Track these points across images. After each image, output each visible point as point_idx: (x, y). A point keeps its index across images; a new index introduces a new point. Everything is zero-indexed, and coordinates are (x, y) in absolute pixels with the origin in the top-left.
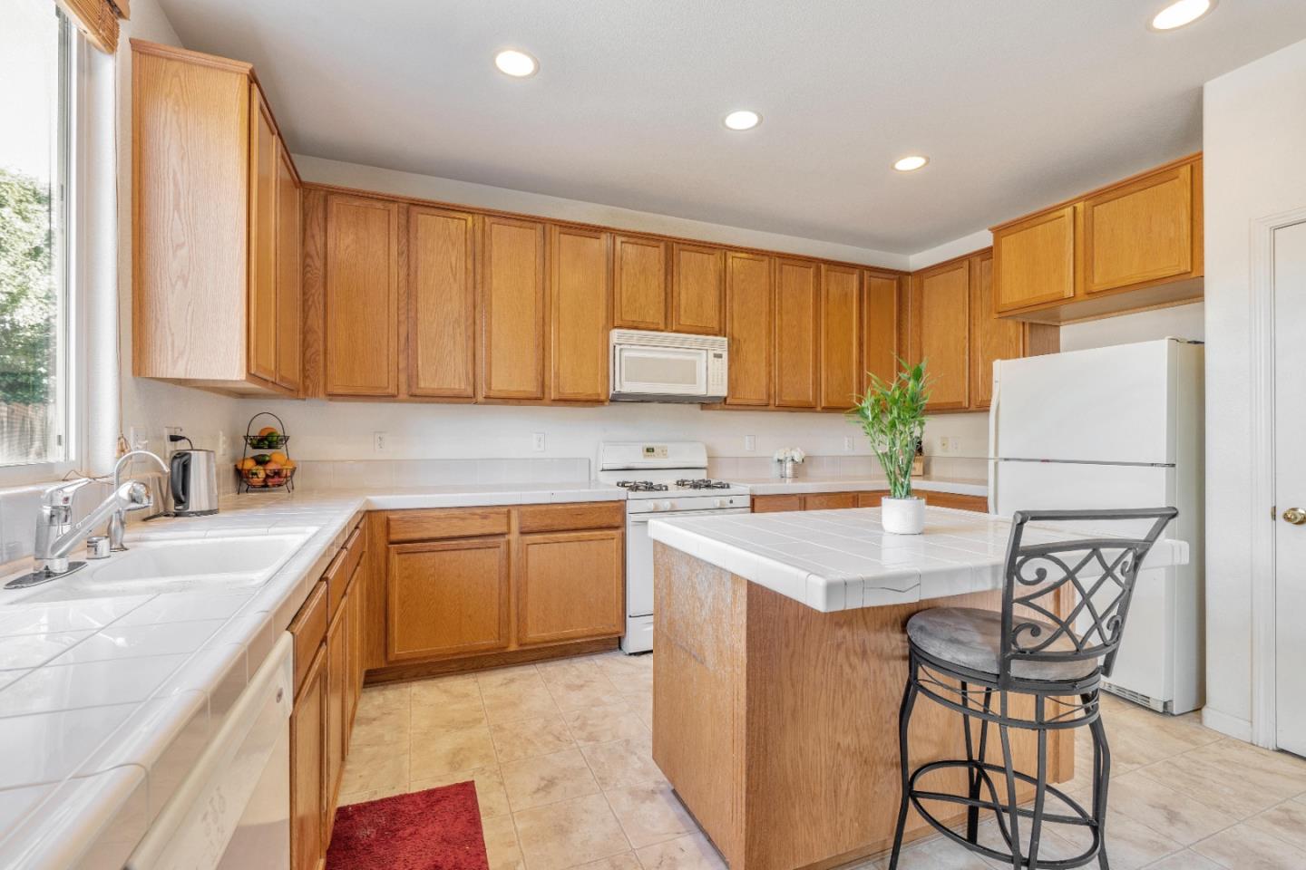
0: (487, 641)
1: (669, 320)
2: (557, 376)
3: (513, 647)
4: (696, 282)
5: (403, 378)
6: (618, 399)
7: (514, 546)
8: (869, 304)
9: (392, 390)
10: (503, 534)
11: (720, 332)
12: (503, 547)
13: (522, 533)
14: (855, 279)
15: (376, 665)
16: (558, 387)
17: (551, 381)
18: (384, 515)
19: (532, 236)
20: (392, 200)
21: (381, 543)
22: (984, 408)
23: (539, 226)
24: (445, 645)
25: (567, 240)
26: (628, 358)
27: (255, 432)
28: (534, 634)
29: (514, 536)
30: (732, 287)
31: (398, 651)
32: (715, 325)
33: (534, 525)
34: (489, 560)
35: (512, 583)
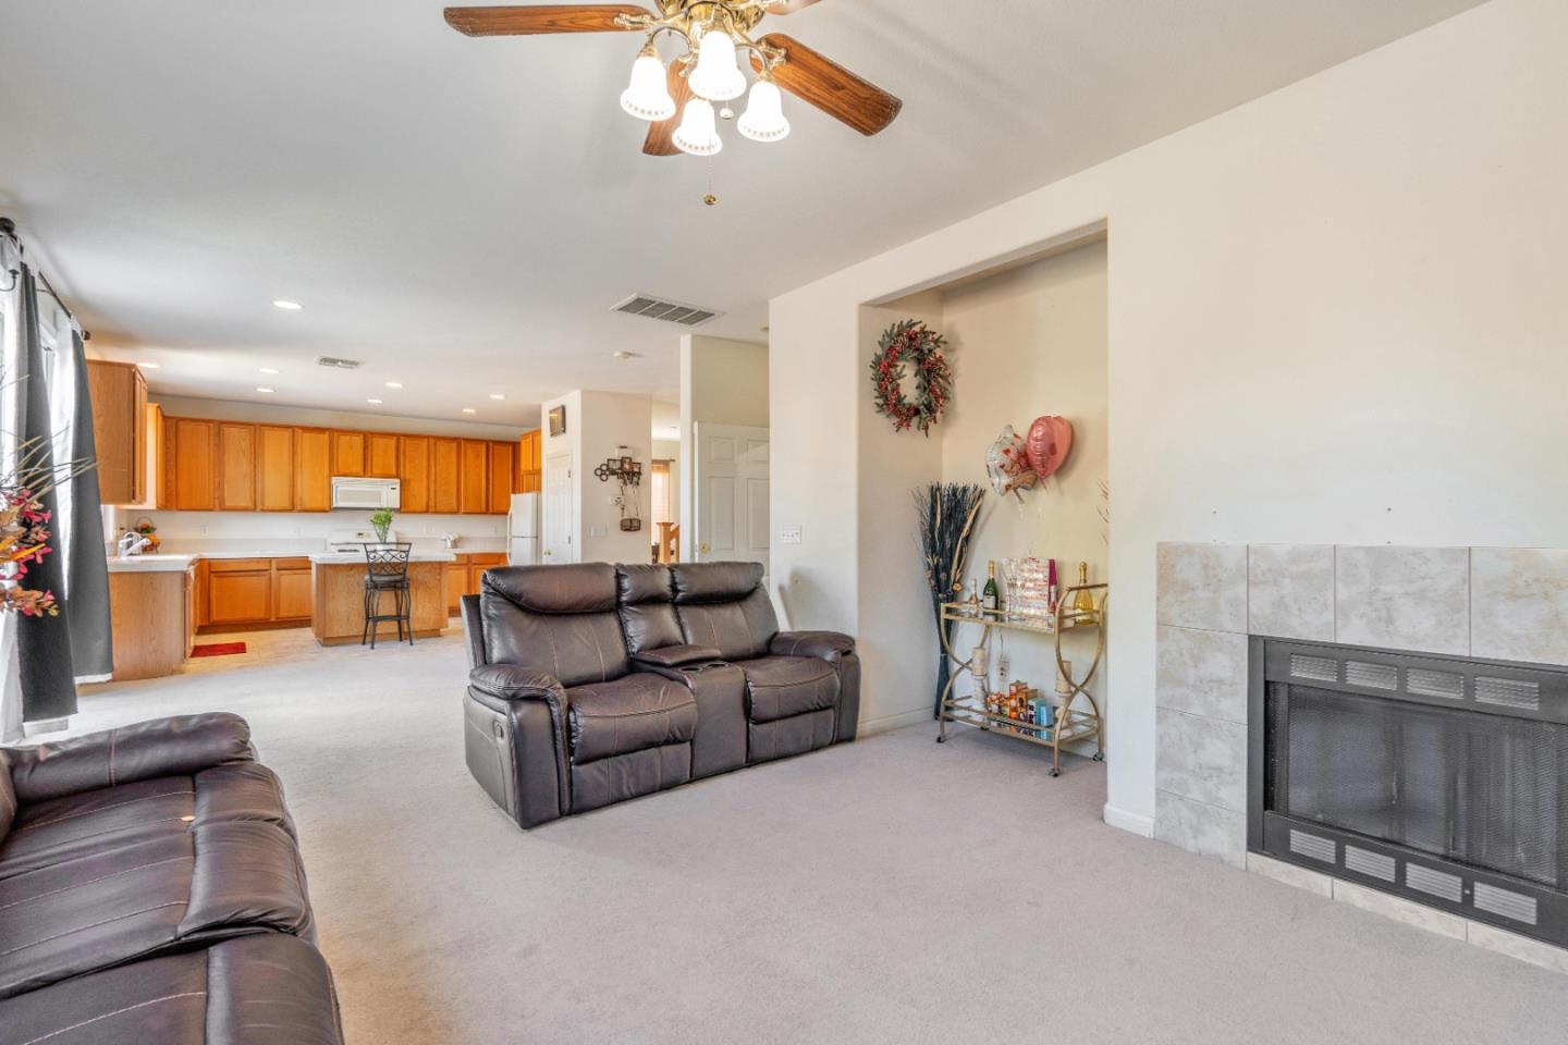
0: (259, 614)
1: (366, 470)
2: (301, 499)
3: (273, 619)
4: (383, 451)
5: (217, 501)
6: (336, 509)
7: (273, 576)
8: (493, 459)
9: (211, 507)
10: (266, 570)
11: (397, 476)
12: (267, 577)
13: (278, 569)
14: (484, 446)
15: (204, 624)
16: (301, 505)
17: (297, 502)
18: (207, 562)
19: (287, 434)
20: (210, 421)
21: (206, 572)
22: (505, 513)
23: (290, 430)
24: (238, 615)
25: (307, 436)
26: (341, 491)
27: (139, 526)
28: (283, 614)
29: (274, 571)
30: (404, 453)
31: (215, 617)
32: (394, 473)
33: (284, 566)
34: (262, 581)
35: (272, 594)
